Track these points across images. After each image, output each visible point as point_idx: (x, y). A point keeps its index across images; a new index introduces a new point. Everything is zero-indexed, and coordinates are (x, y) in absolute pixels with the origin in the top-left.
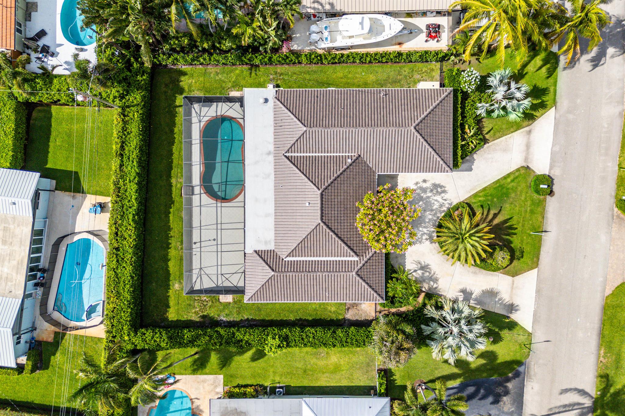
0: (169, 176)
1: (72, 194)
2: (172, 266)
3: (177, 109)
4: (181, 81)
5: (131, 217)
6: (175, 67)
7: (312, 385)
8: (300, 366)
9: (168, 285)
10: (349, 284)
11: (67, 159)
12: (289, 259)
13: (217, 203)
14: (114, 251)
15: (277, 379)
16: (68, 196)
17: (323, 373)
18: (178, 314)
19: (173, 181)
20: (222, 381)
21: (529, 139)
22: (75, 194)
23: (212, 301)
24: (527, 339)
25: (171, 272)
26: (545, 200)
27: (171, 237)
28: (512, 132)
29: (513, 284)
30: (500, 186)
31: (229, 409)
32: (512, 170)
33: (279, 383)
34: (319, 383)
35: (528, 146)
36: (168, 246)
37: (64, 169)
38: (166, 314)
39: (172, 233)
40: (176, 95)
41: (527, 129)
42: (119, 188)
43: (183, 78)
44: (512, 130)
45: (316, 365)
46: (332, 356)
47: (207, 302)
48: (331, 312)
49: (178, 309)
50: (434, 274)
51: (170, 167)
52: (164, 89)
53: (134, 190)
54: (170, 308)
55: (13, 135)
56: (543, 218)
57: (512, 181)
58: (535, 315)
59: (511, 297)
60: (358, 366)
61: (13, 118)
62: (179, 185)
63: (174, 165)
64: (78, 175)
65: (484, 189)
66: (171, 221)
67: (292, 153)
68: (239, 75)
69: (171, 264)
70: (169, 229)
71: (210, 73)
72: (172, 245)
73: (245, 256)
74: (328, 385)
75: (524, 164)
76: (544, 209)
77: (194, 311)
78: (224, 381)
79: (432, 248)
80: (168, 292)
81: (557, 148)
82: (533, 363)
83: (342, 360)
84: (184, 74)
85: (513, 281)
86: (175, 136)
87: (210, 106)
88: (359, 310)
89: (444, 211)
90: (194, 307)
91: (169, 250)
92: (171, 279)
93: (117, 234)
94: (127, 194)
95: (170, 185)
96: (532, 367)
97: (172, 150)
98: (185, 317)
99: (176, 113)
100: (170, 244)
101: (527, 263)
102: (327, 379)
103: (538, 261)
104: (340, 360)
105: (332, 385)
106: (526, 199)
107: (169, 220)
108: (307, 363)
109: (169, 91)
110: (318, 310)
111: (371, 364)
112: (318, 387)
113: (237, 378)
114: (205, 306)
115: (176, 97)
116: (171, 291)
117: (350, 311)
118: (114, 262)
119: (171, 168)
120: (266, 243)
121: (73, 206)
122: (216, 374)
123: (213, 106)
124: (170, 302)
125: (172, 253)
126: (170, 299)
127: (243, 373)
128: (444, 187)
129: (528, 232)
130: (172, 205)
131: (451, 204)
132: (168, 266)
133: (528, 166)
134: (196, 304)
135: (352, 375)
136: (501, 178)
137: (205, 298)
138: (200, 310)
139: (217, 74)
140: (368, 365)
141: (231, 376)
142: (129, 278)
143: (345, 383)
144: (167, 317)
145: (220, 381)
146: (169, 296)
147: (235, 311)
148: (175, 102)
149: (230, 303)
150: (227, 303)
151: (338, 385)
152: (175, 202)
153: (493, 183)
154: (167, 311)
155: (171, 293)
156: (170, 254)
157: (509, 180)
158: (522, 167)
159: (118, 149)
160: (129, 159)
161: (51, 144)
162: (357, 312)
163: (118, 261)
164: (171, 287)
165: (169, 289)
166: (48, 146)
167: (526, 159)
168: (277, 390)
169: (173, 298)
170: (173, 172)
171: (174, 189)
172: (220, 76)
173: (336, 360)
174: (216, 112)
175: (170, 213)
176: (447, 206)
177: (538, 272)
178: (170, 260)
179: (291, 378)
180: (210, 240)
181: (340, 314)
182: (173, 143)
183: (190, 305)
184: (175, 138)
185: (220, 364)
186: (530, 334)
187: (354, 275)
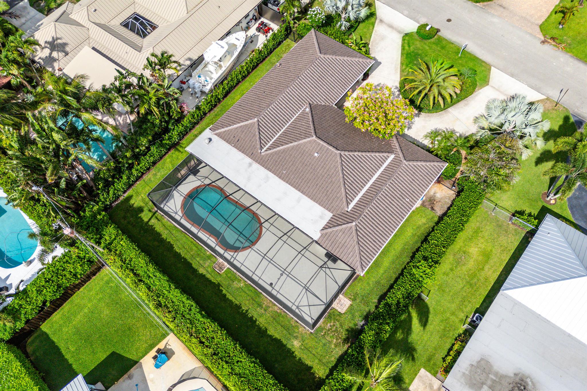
0: (195, 271)
1: (126, 376)
2: (274, 332)
3: (150, 223)
4: (133, 205)
5: (199, 316)
6: (119, 201)
7: (489, 288)
8: (462, 286)
9: (289, 350)
10: (412, 175)
11: (94, 352)
12: (351, 206)
13: (252, 249)
14: (215, 357)
15: (462, 316)
16: (124, 381)
17: (483, 269)
18: (324, 364)
19: (201, 271)
20: (428, 373)
21: (386, 24)
22: (129, 373)
23: (337, 320)
24: (551, 102)
25: (279, 338)
26: (440, 37)
27: (247, 311)
28: (373, 29)
29: (494, 88)
30: (407, 54)
31: (467, 373)
32: (401, 43)
33: (467, 317)
34: (491, 280)
35: (391, 26)
36: (252, 321)
37: (98, 363)
38: (315, 377)
39: (244, 308)
40: (139, 215)
41: (377, 21)
42: (166, 306)
43: (132, 202)
44: (371, 28)
45: (470, 270)
46: (470, 251)
47: (334, 325)
48: (425, 224)
49: (320, 360)
50: (447, 129)
51: (188, 265)
52: (126, 222)
53: (179, 295)
54: (312, 368)
55: (25, 371)
56: (453, 44)
57: (409, 46)
58: (532, 88)
59: (505, 95)
60: (496, 235)
61: (12, 357)
62: (209, 270)
63: (189, 260)
64: (117, 354)
65: (402, 64)
66: (234, 300)
67: (265, 146)
68: (171, 162)
69: (271, 332)
70: (239, 307)
71: (150, 179)
72: (255, 316)
73: (319, 244)
74: (498, 274)
75: (402, 35)
76: (446, 40)
77: (333, 346)
78: (430, 372)
79: (423, 118)
80: (295, 357)
81: (406, 12)
82: (576, 110)
83: (480, 245)
84: (130, 198)
85: (492, 86)
86: (168, 240)
87: (173, 197)
88: (440, 201)
89: (399, 95)
90: (330, 342)
91: (257, 322)
92: (285, 342)
93: (201, 342)
94: (177, 303)
95: (203, 276)
96: (579, 112)
97: (176, 252)
98: (333, 359)
99: (152, 226)
100: (252, 317)
101: (483, 71)
102: (492, 271)
103: (486, 63)
104: (478, 246)
105: (501, 270)
106: (429, 47)
107: (231, 301)
108: (463, 277)
109: (131, 219)
110: (416, 234)
111: (500, 223)
112: (495, 283)
113: (434, 355)
114: (336, 331)
115: (140, 217)
116: (296, 353)
117: (435, 208)
118: (225, 366)
119: (190, 264)
120: (321, 217)
121: (137, 385)
122: (416, 375)
123: (175, 195)
124: (307, 363)
125: (262, 322)
126: (303, 360)
127: (434, 346)
128: (380, 84)
129: (457, 57)
130: (221, 288)
131: (397, 88)
132: (271, 336)
133: (406, 34)
134: (328, 339)
135: (501, 246)
136: (402, 51)
137: (329, 325)
138: (337, 339)
139: (156, 174)
140: (500, 226)
141: (429, 360)
142: (253, 365)
143: (506, 258)
144: (319, 378)
145: (427, 376)
146: (300, 359)
147: (362, 306)
148: (143, 220)
149: (351, 305)
150: (349, 307)
151: (504, 264)
152: (220, 283)
153: (401, 57)
154: (313, 374)
155: (298, 354)
156: (261, 326)
157: (407, 48)
158: (403, 37)
159: (134, 279)
160: (149, 277)
161: (67, 356)
162: (440, 203)
163: (227, 362)
164: (293, 350)
165: (293, 352)
166: (66, 360)
167: (399, 32)
168: (475, 319)
169: (305, 357)
170: (194, 266)
171: (208, 276)
172: (159, 174)
173: (476, 249)
174: (181, 195)
175: (225, 295)
176: (396, 90)
177: (495, 67)
178: (266, 329)
179: (470, 302)
180: (279, 279)
181: (433, 218)
182: (172, 246)
183: (325, 345)
184: (169, 242)
185: (409, 360)
186: (548, 99)
187: (406, 163)
